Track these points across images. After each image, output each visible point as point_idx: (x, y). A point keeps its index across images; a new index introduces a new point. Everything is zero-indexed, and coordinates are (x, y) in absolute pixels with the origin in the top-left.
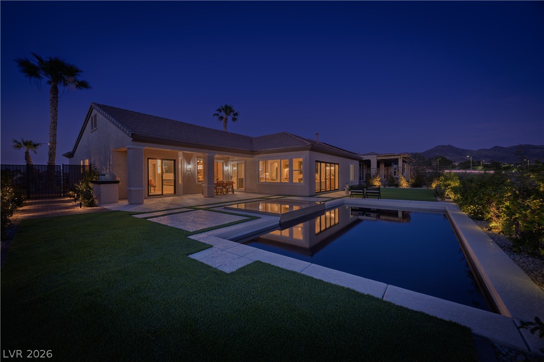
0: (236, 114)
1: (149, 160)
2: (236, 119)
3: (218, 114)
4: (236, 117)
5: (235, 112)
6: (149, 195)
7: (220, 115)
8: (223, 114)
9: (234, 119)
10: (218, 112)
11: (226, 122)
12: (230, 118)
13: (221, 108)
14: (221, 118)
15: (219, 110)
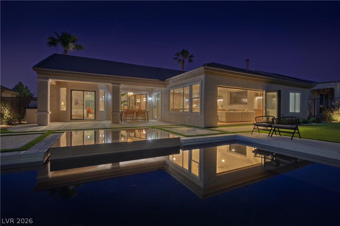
0: (192, 56)
1: (72, 91)
2: (192, 60)
3: (177, 58)
4: (192, 59)
5: (190, 55)
6: (71, 119)
7: (179, 58)
8: (181, 57)
9: (190, 61)
10: (176, 57)
11: (183, 64)
12: (186, 60)
13: (179, 52)
14: (180, 60)
15: (178, 54)
